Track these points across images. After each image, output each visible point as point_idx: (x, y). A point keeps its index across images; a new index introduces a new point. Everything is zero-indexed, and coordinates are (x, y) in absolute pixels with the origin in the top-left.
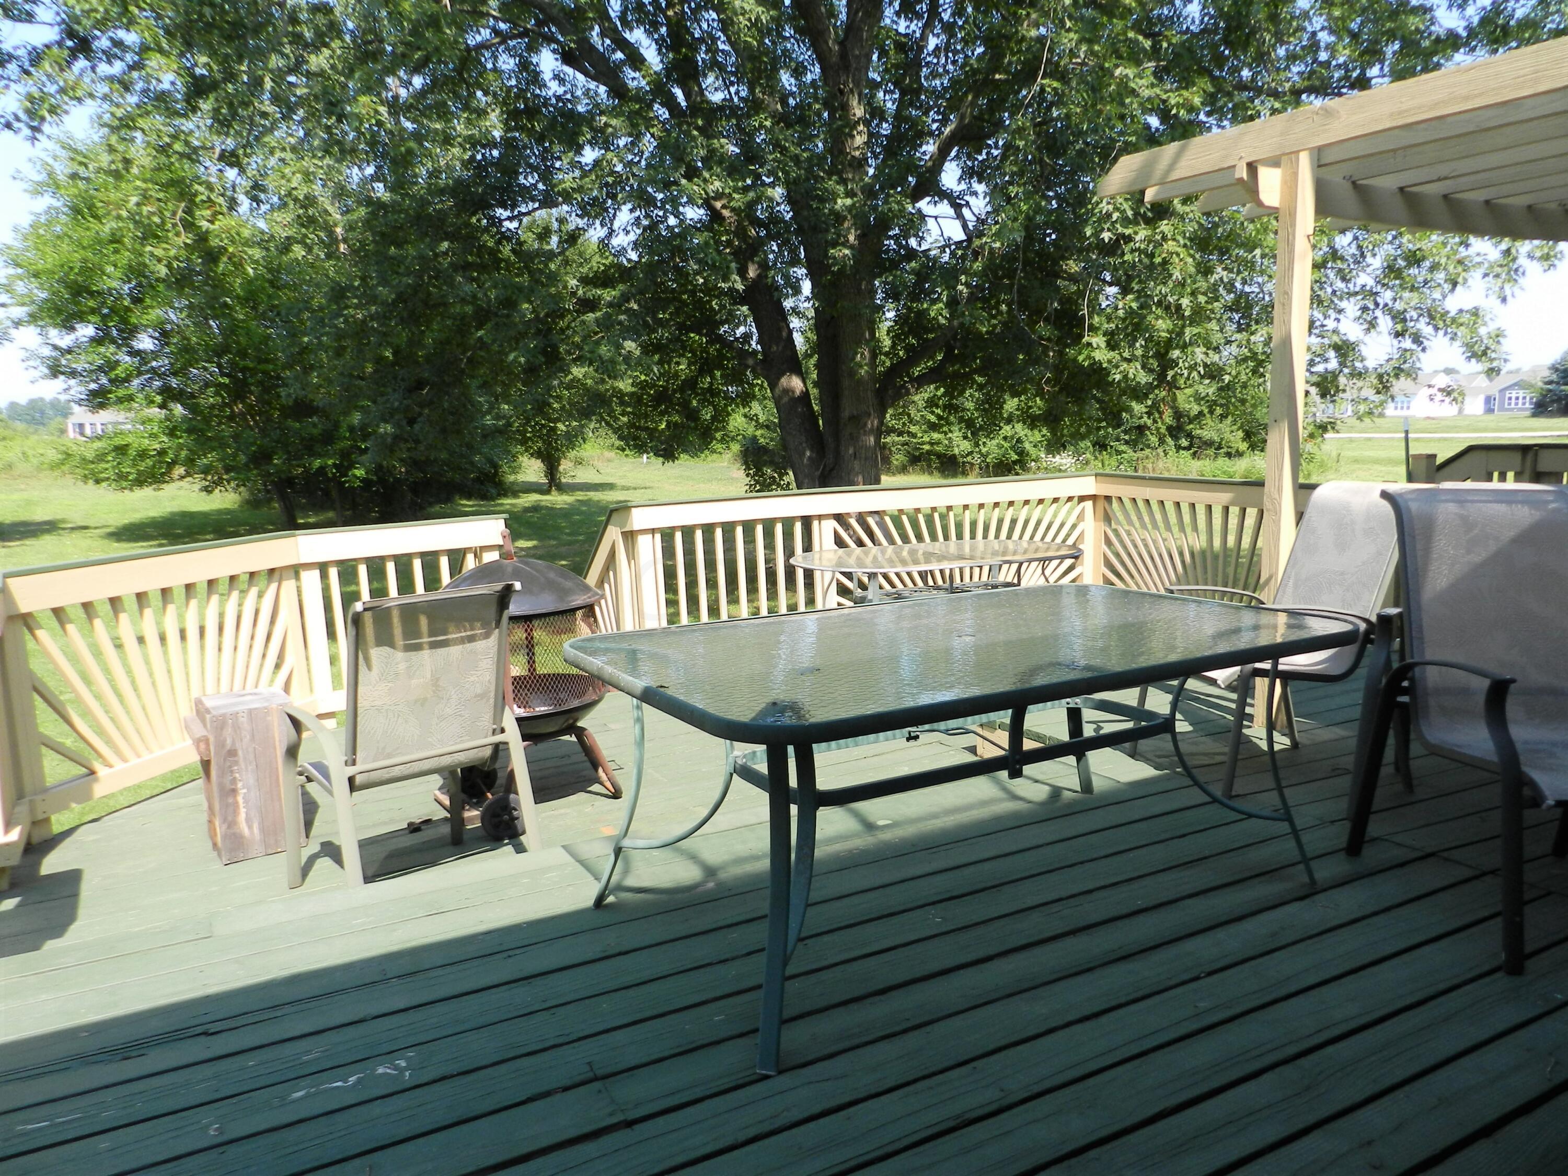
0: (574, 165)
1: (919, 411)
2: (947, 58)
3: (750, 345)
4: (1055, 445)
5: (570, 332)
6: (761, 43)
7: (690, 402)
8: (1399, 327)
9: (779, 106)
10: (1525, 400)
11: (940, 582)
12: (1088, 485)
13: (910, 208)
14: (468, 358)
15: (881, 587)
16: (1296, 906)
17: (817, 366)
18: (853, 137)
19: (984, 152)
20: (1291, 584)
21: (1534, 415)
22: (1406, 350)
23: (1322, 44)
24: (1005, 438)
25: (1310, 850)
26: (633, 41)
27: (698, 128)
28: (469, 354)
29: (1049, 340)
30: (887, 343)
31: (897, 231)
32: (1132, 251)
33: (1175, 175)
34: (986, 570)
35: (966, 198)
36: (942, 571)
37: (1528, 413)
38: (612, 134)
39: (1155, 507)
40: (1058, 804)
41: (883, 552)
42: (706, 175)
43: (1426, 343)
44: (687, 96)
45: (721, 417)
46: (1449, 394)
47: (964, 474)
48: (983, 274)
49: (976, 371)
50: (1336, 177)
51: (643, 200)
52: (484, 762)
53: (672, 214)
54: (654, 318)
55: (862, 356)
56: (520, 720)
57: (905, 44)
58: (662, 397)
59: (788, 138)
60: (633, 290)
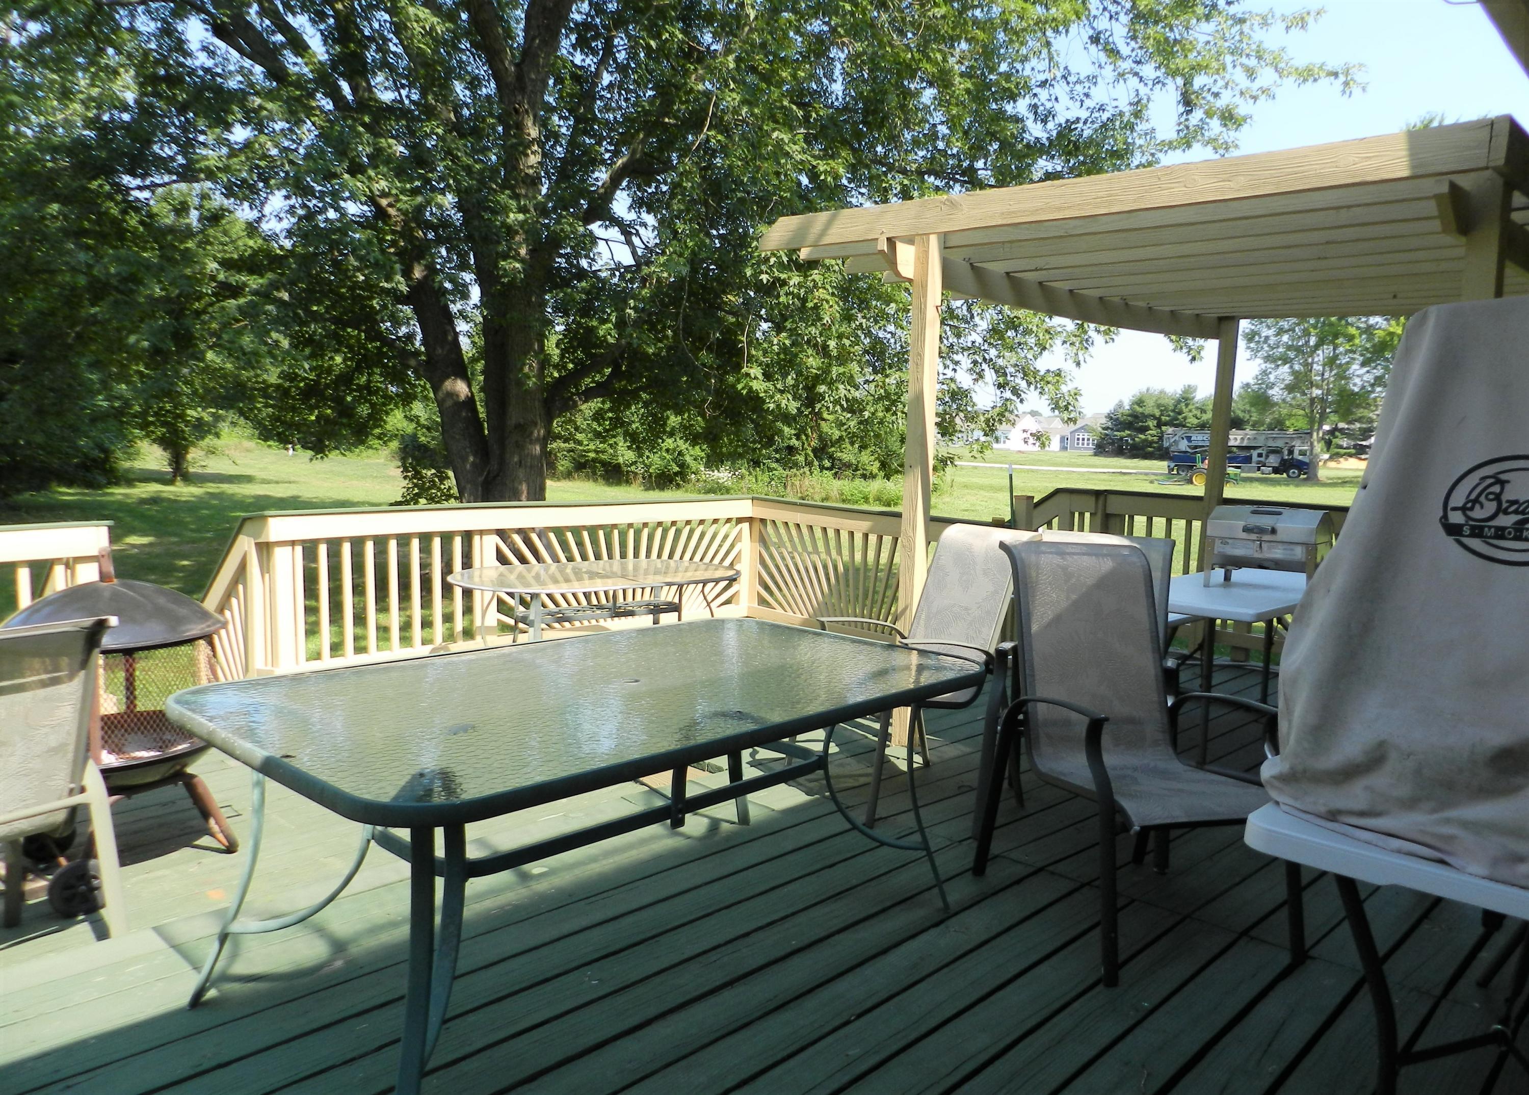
0: (221, 142)
1: (585, 420)
2: (620, 94)
3: (413, 344)
4: (714, 460)
5: (206, 317)
6: (436, 51)
7: (344, 398)
8: (1001, 380)
9: (452, 115)
10: (1089, 441)
11: (604, 601)
12: (745, 508)
13: (581, 229)
14: (77, 333)
15: (544, 606)
16: (933, 932)
17: (483, 372)
18: (527, 155)
19: (654, 185)
20: (923, 616)
21: (1096, 454)
22: (1007, 400)
23: (940, 135)
24: (667, 450)
25: (943, 873)
26: (296, 25)
27: (364, 125)
28: (78, 329)
29: (711, 368)
30: (555, 353)
31: (569, 250)
32: (787, 294)
33: (827, 240)
34: (648, 591)
35: (637, 227)
36: (606, 593)
37: (1091, 452)
38: (267, 117)
39: (805, 530)
40: (716, 838)
41: (546, 570)
42: (371, 173)
43: (1023, 396)
44: (354, 90)
45: (376, 418)
46: (1038, 439)
47: (628, 482)
48: (652, 299)
49: (643, 389)
50: (957, 257)
51: (299, 188)
52: (55, 828)
53: (332, 207)
54: (307, 311)
55: (530, 366)
56: (107, 773)
57: (581, 76)
58: (312, 393)
59: (461, 147)
60: (284, 280)
